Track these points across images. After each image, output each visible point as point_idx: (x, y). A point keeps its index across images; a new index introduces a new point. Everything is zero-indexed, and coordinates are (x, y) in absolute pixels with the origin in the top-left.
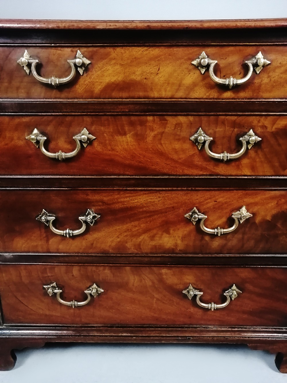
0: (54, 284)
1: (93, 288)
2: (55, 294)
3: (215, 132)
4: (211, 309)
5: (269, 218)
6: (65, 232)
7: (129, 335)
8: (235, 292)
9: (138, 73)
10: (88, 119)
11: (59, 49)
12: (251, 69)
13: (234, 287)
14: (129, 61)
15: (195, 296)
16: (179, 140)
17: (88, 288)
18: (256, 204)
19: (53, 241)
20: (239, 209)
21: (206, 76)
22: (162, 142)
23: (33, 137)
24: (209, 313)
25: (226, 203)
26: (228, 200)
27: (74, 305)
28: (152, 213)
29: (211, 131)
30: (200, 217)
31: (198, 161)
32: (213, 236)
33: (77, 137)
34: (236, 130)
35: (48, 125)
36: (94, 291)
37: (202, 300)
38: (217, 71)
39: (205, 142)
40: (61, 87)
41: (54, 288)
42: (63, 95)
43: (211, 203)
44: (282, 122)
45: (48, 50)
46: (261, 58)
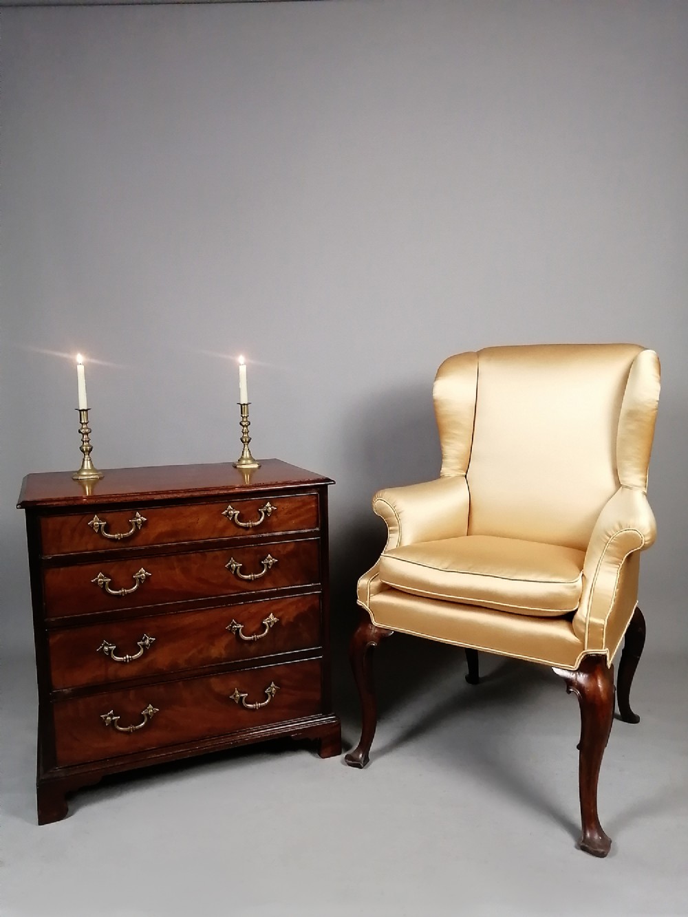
0: (112, 712)
1: (149, 709)
2: (113, 722)
3: (243, 559)
4: (256, 709)
5: (292, 620)
6: (125, 658)
8: (274, 689)
9: (182, 524)
10: (144, 561)
11: (122, 512)
12: (263, 514)
13: (273, 685)
15: (241, 698)
16: (216, 568)
17: (144, 709)
18: (280, 610)
19: (112, 669)
20: (268, 616)
21: (233, 521)
22: (204, 572)
23: (99, 580)
24: (255, 712)
25: (257, 613)
26: (259, 610)
27: (132, 729)
28: (198, 630)
29: (240, 559)
30: (238, 627)
31: (232, 582)
32: (251, 642)
33: (136, 576)
34: (258, 556)
35: (111, 569)
36: (150, 711)
37: (247, 702)
38: (241, 518)
39: (237, 567)
40: (125, 540)
41: (111, 716)
42: (124, 545)
43: (245, 615)
44: (290, 547)
45: (113, 514)
46: (269, 507)
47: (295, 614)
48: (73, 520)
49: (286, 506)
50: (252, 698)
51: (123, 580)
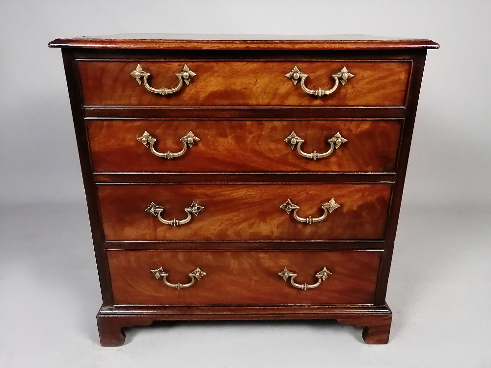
0: (161, 268)
1: (196, 272)
2: (162, 277)
3: (306, 134)
4: (304, 289)
5: (355, 208)
6: (172, 222)
7: (230, 313)
8: (325, 274)
9: (238, 84)
10: (194, 124)
11: (168, 63)
12: (337, 82)
13: (325, 269)
14: (231, 74)
15: (290, 277)
16: (274, 141)
17: (192, 271)
18: (343, 196)
19: (160, 231)
20: (328, 200)
21: (298, 87)
22: (260, 143)
23: (144, 139)
24: (302, 292)
25: (317, 195)
26: (318, 193)
27: (180, 287)
28: (250, 205)
29: (302, 134)
30: (293, 207)
31: (291, 159)
32: (305, 224)
33: (184, 139)
34: (324, 132)
35: (157, 128)
36: (198, 274)
37: (295, 281)
38: (308, 82)
39: (297, 144)
40: (169, 96)
41: (160, 272)
42: (171, 102)
43: (303, 196)
44: (365, 126)
45: (158, 65)
46: (345, 73)
47: (360, 203)
48: (113, 65)
49: (367, 74)
50: (301, 279)
51: (170, 143)
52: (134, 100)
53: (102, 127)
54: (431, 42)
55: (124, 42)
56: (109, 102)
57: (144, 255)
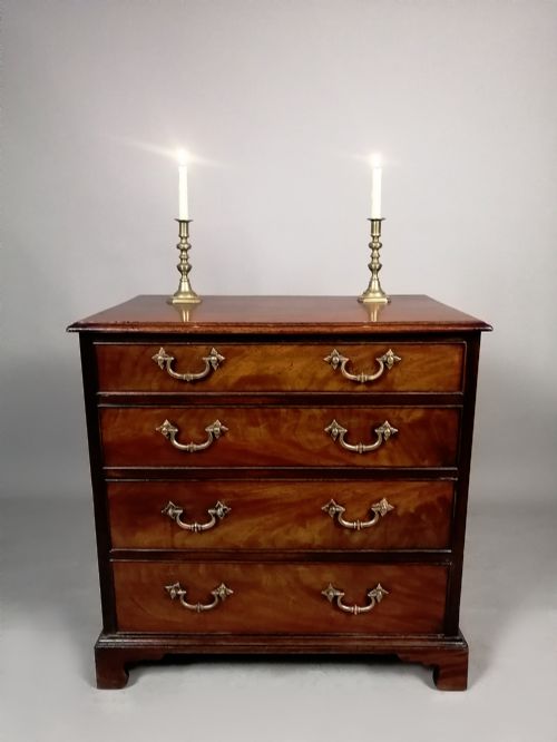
0: (178, 584)
1: (221, 589)
2: (178, 596)
3: (350, 423)
4: (354, 613)
5: (412, 510)
6: (193, 526)
8: (380, 593)
9: (272, 368)
10: (220, 412)
11: (194, 346)
12: (382, 366)
13: (379, 587)
14: (263, 357)
15: (336, 597)
16: (313, 431)
17: (215, 589)
18: (397, 495)
19: (178, 536)
20: (379, 500)
21: (338, 371)
22: (297, 433)
23: (164, 429)
24: (352, 617)
25: (365, 494)
26: (367, 492)
27: (200, 608)
28: (285, 506)
29: (345, 423)
30: (338, 509)
31: (333, 451)
32: (353, 530)
33: (209, 430)
34: (371, 421)
35: (180, 417)
36: (223, 592)
37: (343, 603)
38: (349, 367)
39: (339, 434)
40: (195, 382)
41: (177, 589)
42: (197, 388)
43: (348, 496)
44: (418, 414)
45: (183, 348)
46: (391, 356)
47: (418, 503)
48: (134, 349)
49: (416, 356)
50: (350, 599)
51: (193, 432)
52: (155, 385)
53: (116, 417)
54: (483, 324)
55: (146, 325)
56: (127, 388)
57: (157, 568)
